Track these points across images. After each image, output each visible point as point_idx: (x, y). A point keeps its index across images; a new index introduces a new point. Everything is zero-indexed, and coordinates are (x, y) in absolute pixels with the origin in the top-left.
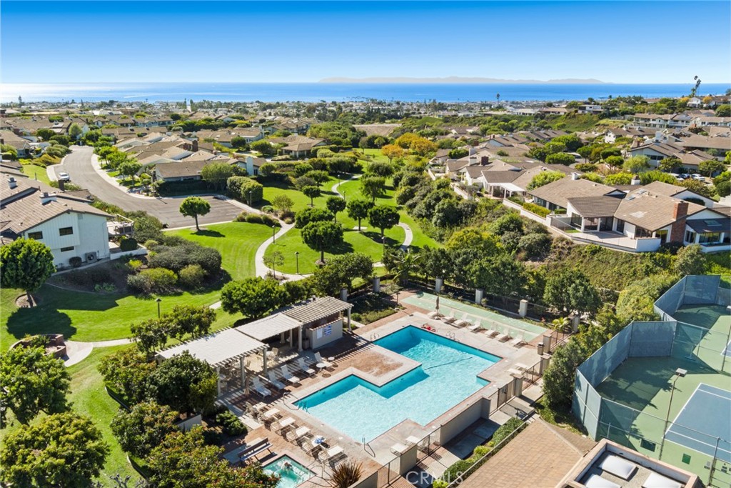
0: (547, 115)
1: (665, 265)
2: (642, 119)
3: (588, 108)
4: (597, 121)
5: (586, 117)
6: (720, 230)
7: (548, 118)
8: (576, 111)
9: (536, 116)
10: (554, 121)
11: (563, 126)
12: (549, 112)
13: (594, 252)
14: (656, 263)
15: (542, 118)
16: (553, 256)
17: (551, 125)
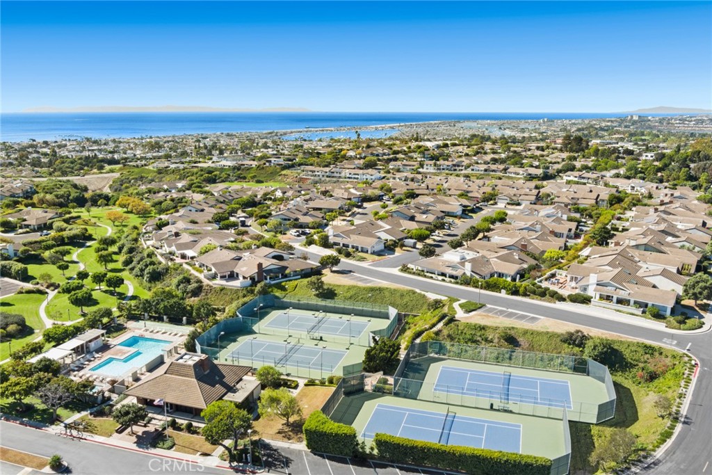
0: (242, 167)
1: (252, 292)
2: (310, 171)
3: (273, 162)
4: (280, 172)
5: (271, 169)
6: (279, 273)
7: (243, 170)
8: (265, 164)
9: (234, 168)
10: (248, 172)
11: (254, 177)
12: (244, 165)
13: (221, 290)
14: (248, 292)
15: (239, 169)
16: (203, 294)
17: (245, 175)
